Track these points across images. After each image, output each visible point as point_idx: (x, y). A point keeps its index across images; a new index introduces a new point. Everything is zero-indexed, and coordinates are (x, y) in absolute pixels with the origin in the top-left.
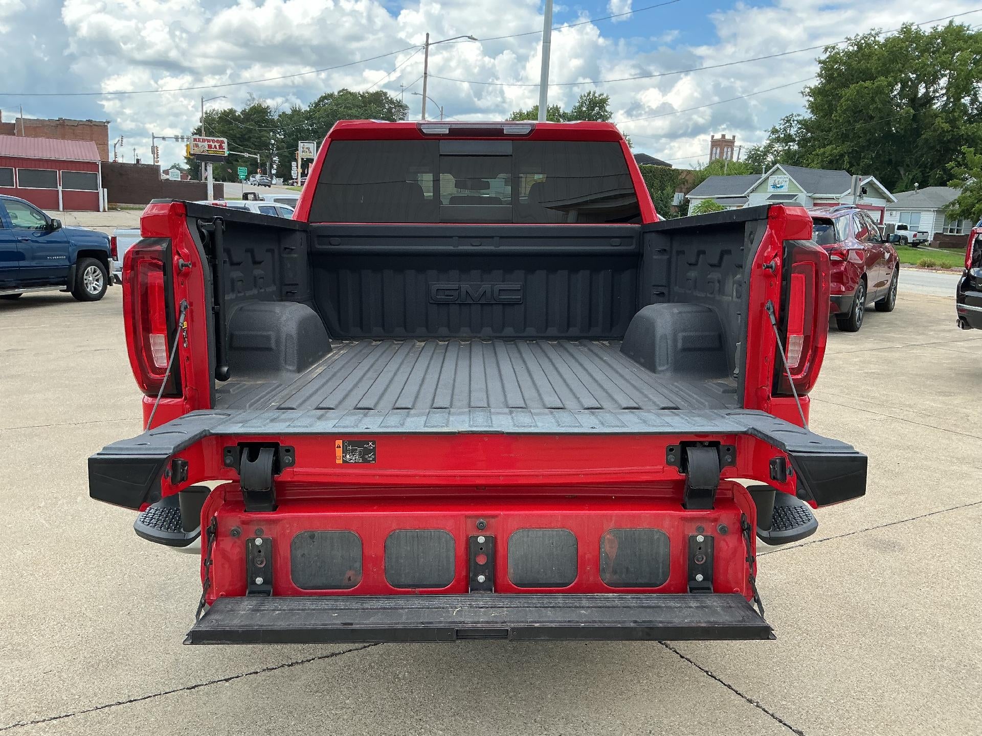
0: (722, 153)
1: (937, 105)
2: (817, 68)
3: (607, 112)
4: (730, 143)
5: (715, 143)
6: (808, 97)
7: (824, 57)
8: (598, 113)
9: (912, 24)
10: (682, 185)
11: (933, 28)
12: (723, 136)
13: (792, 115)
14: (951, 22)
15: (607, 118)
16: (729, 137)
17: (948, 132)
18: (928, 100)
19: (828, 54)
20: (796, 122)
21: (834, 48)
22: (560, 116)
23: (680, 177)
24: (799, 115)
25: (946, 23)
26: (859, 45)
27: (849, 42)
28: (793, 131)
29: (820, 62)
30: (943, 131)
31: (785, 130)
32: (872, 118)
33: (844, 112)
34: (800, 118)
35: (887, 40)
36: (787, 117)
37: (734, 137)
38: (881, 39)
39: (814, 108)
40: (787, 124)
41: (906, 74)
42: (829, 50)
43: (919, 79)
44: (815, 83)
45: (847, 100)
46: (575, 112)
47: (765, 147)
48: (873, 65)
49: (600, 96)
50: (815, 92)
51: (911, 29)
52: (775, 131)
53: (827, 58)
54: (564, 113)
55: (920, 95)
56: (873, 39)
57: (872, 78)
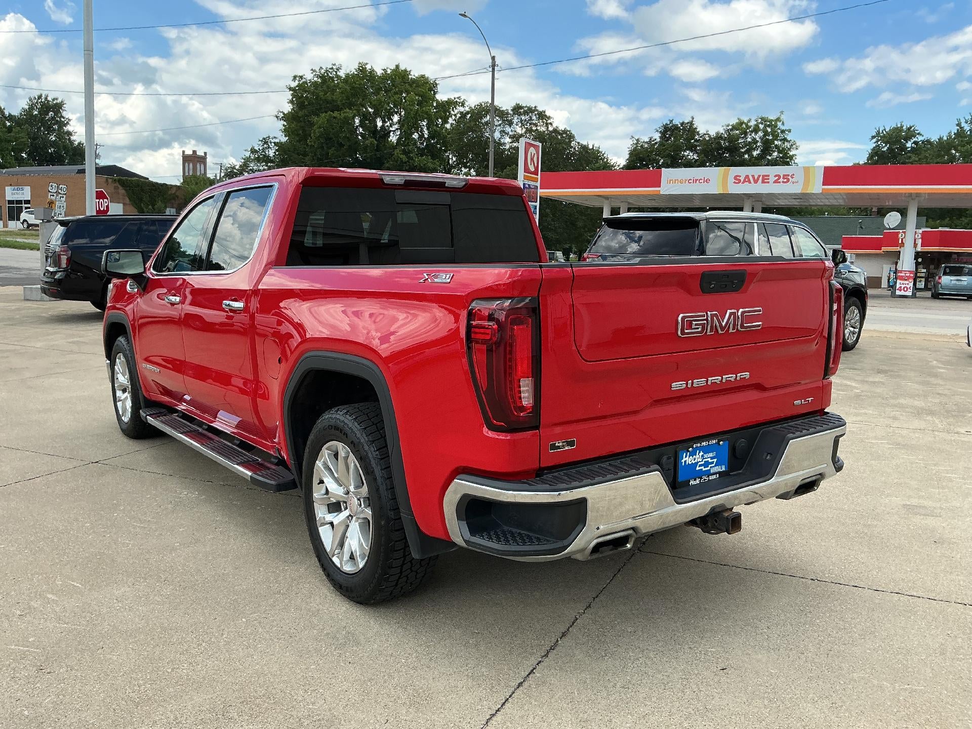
0: (195, 169)
1: (393, 138)
2: (289, 95)
3: (64, 118)
4: (203, 160)
5: (186, 159)
6: (283, 122)
7: (294, 84)
8: (53, 118)
9: (367, 64)
10: (173, 201)
11: (383, 70)
12: (194, 152)
13: (269, 137)
14: (397, 66)
15: (65, 125)
16: (200, 153)
17: (405, 163)
18: (386, 133)
19: (297, 83)
20: (273, 144)
21: (301, 77)
22: (6, 118)
23: (170, 192)
24: (275, 138)
25: (393, 67)
26: (322, 77)
27: (314, 73)
28: (271, 153)
29: (290, 89)
30: (402, 161)
31: (263, 150)
32: (341, 145)
33: (318, 138)
34: (277, 141)
35: (347, 75)
36: (264, 139)
37: (205, 153)
38: (342, 74)
39: (287, 131)
40: (265, 146)
41: (366, 109)
42: (298, 78)
43: (377, 114)
44: (288, 108)
45: (320, 127)
46: (25, 115)
47: (241, 166)
48: (337, 96)
49: (54, 100)
50: (286, 117)
51: (366, 68)
52: (253, 151)
53: (297, 86)
54: (10, 115)
55: (379, 128)
56: (335, 73)
57: (338, 109)
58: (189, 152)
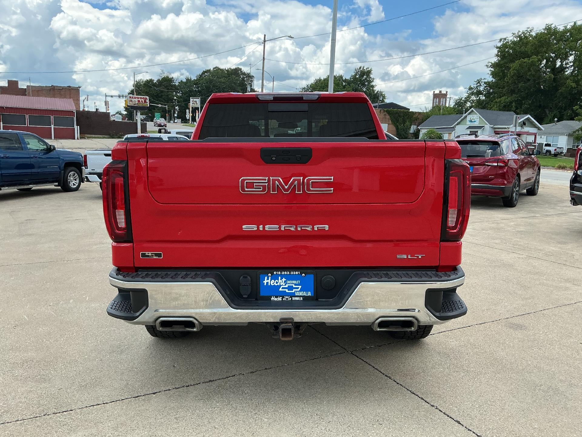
0: (439, 102)
1: (568, 72)
2: (496, 51)
3: (371, 78)
4: (445, 96)
5: (435, 96)
6: (490, 69)
7: (499, 45)
8: (366, 79)
9: (552, 25)
10: (416, 121)
11: (564, 27)
12: (440, 92)
13: (481, 79)
14: (575, 23)
15: (371, 82)
16: (444, 92)
17: (575, 88)
18: (562, 69)
19: (502, 42)
20: (483, 83)
21: (505, 39)
22: (343, 81)
23: (414, 116)
24: (485, 79)
25: (572, 24)
26: (519, 36)
27: (514, 35)
28: (482, 89)
29: (497, 48)
30: (572, 87)
31: (477, 87)
32: (529, 80)
33: (512, 77)
34: (486, 81)
35: (537, 34)
36: (478, 80)
37: (447, 92)
38: (534, 34)
39: (493, 74)
40: (478, 84)
41: (549, 54)
42: (502, 40)
43: (557, 57)
44: (495, 60)
45: (514, 70)
46: (352, 78)
47: (465, 98)
48: (529, 49)
49: (367, 69)
50: (494, 65)
51: (551, 27)
52: (470, 89)
53: (501, 45)
54: (345, 79)
55: (557, 66)
56: (529, 33)
57: (529, 57)
58: (437, 92)
